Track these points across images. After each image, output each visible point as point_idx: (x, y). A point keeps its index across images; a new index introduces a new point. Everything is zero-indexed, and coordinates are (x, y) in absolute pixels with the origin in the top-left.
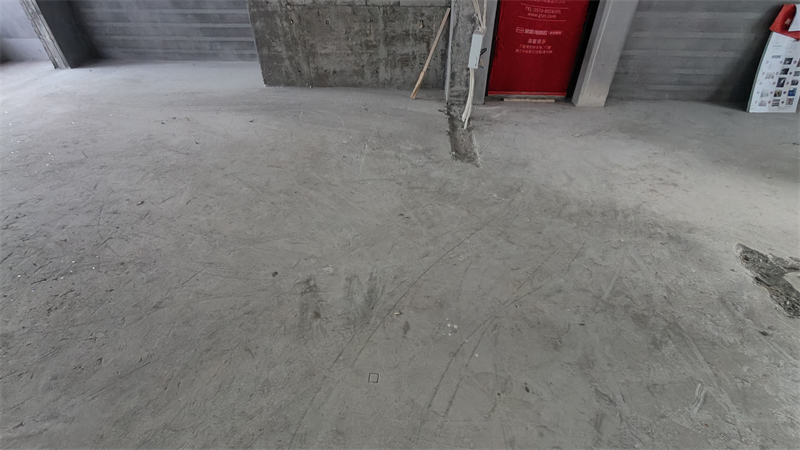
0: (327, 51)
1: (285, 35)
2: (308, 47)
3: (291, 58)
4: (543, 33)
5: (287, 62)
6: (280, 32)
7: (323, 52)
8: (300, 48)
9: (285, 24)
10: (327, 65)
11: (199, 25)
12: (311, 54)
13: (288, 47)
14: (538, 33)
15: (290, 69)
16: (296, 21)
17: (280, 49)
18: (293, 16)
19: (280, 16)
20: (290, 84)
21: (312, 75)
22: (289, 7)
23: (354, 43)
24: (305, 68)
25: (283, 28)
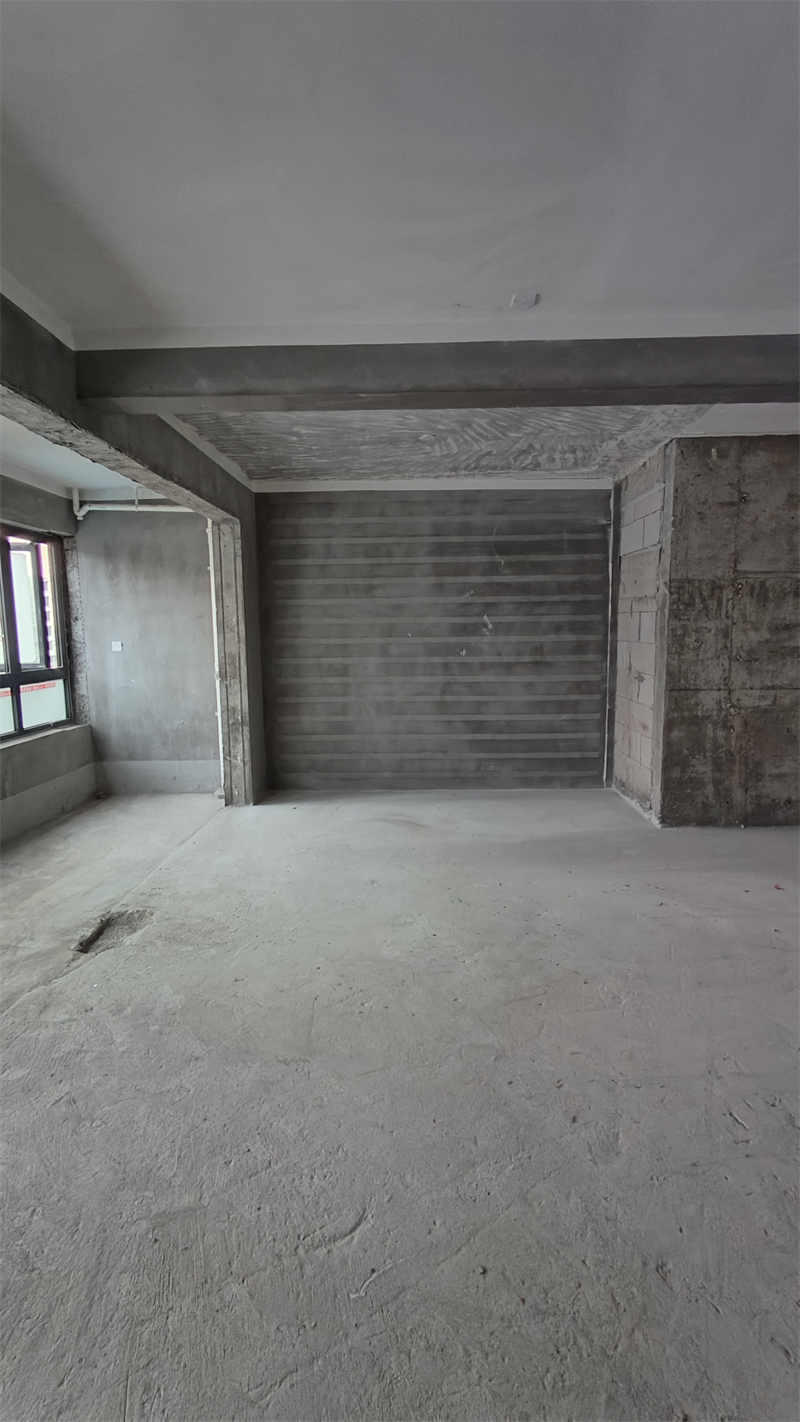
0: (783, 770)
1: (717, 747)
2: (751, 766)
3: (716, 783)
5: (710, 790)
6: (708, 746)
7: (775, 771)
8: (736, 768)
9: (720, 733)
10: (775, 790)
11: (469, 737)
12: (754, 774)
13: (718, 766)
15: (712, 800)
16: (738, 728)
17: (703, 768)
18: (737, 723)
19: (715, 723)
20: (706, 820)
21: (749, 808)
22: (732, 710)
24: (738, 795)
25: (715, 741)
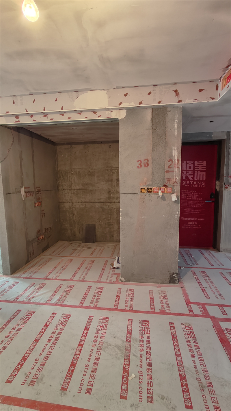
4: (195, 219)
14: (192, 219)
23: (102, 223)
